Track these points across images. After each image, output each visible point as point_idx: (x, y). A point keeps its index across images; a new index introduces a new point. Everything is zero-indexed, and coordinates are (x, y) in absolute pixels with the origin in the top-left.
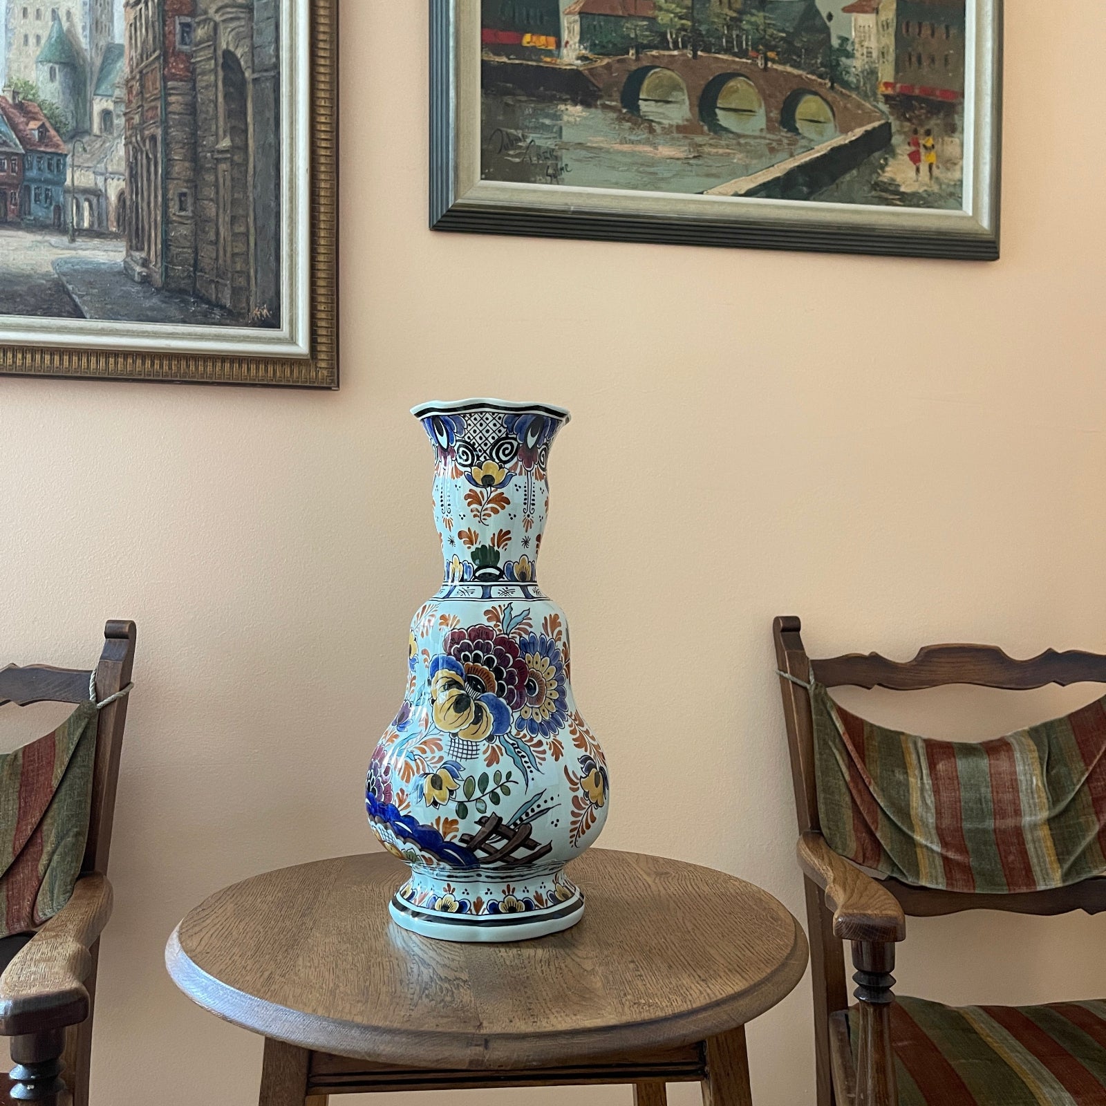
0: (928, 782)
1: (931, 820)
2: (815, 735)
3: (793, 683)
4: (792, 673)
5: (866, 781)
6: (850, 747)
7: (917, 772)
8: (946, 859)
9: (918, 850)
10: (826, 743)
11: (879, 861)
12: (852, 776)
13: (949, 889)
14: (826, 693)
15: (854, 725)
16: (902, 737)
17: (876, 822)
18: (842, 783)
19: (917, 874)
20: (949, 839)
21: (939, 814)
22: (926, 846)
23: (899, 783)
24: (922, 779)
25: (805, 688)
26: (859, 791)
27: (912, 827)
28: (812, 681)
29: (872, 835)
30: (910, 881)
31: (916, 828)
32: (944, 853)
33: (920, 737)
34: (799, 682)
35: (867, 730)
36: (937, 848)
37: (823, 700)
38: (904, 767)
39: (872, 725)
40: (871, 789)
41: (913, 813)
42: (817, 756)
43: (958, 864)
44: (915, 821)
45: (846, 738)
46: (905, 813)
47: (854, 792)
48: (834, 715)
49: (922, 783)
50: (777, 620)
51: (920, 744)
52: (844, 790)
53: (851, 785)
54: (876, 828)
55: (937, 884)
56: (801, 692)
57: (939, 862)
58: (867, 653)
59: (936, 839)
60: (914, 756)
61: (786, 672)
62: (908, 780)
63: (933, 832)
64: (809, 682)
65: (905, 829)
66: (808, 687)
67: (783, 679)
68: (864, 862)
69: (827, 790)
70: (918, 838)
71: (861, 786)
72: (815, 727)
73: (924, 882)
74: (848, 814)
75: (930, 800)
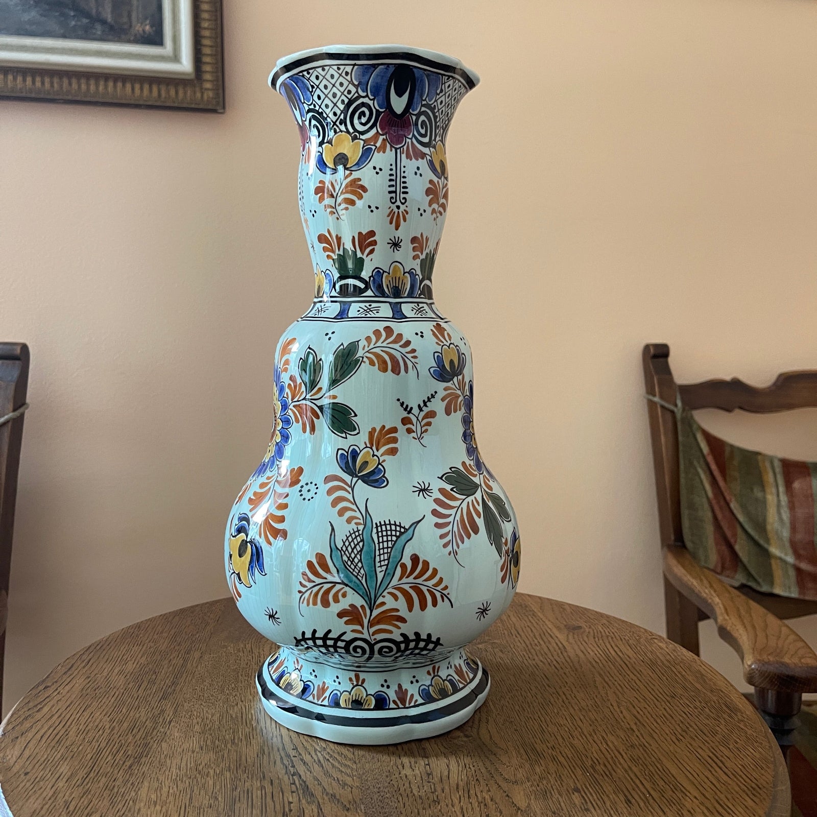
0: (784, 499)
1: (786, 533)
2: (681, 455)
3: (663, 407)
4: (662, 397)
5: (728, 498)
6: (714, 467)
7: (774, 490)
8: (798, 570)
9: (773, 562)
10: (691, 463)
11: (736, 571)
12: (715, 495)
13: (802, 597)
14: (692, 417)
15: (716, 445)
16: (760, 457)
17: (735, 535)
18: (705, 500)
19: (772, 583)
20: (802, 552)
21: (793, 529)
22: (780, 559)
23: (757, 500)
24: (778, 495)
25: (673, 412)
26: (721, 508)
27: (768, 540)
28: (679, 403)
29: (731, 547)
30: (765, 588)
31: (772, 541)
32: (797, 563)
33: (776, 457)
34: (667, 405)
35: (727, 450)
36: (790, 559)
37: (689, 423)
38: (762, 487)
39: (732, 446)
40: (732, 505)
41: (769, 527)
42: (682, 475)
43: (809, 574)
44: (770, 535)
45: (710, 459)
46: (761, 527)
47: (716, 508)
48: (700, 437)
49: (779, 501)
50: (647, 347)
51: (777, 464)
52: (706, 506)
53: (714, 502)
54: (735, 542)
55: (790, 592)
56: (669, 416)
57: (792, 573)
58: (728, 378)
59: (790, 551)
60: (771, 475)
61: (654, 395)
62: (765, 498)
63: (787, 544)
64: (676, 405)
65: (762, 542)
66: (675, 410)
67: (651, 405)
68: (722, 571)
69: (692, 506)
70: (774, 550)
71: (722, 502)
72: (681, 448)
73: (778, 591)
74: (709, 529)
75: (786, 515)
